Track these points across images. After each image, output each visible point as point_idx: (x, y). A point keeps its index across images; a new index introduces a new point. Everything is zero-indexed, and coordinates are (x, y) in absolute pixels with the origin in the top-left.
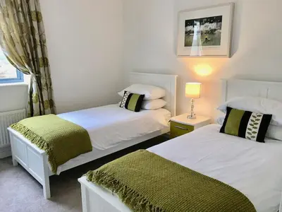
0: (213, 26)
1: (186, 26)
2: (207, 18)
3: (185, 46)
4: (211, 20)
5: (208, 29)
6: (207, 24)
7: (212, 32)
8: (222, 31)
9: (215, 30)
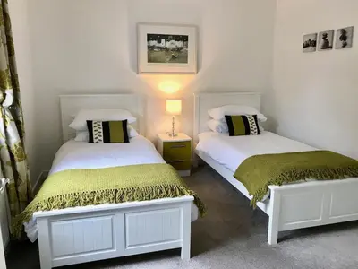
0: (179, 44)
1: (148, 40)
2: (173, 36)
3: (149, 61)
4: (177, 38)
5: (174, 46)
6: (173, 41)
7: (179, 49)
8: (188, 49)
9: (182, 48)
